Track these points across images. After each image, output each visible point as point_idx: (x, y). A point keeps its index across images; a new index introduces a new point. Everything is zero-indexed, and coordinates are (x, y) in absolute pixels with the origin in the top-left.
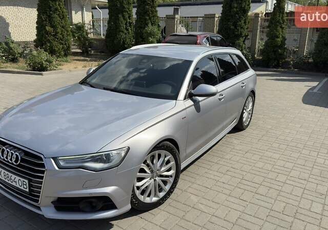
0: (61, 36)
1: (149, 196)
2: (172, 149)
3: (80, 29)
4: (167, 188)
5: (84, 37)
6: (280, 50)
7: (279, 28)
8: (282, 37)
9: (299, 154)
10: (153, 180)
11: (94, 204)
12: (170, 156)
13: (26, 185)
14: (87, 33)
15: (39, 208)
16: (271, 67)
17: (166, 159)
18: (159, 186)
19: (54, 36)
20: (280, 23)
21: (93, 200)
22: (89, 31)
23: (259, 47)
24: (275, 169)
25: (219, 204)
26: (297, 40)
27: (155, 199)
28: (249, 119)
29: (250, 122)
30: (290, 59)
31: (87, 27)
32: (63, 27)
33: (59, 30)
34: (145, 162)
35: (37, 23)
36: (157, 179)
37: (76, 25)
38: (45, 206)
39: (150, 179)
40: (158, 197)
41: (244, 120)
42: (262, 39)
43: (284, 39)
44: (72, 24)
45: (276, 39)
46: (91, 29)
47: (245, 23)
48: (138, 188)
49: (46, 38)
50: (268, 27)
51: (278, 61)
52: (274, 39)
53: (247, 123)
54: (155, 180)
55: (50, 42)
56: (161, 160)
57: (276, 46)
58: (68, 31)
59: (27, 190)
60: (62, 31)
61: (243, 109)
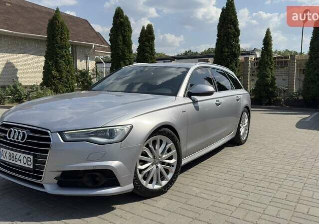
0: (66, 80)
1: (151, 182)
2: (173, 137)
3: (85, 75)
4: (170, 176)
5: (88, 82)
6: (270, 89)
7: (268, 69)
8: (272, 76)
9: (296, 161)
10: (154, 166)
11: (97, 179)
12: (171, 144)
13: (30, 161)
14: (90, 78)
15: (42, 186)
16: (264, 104)
17: (168, 146)
18: (161, 173)
19: (59, 79)
20: (269, 65)
21: (98, 174)
22: (92, 76)
23: (250, 87)
24: (274, 170)
25: (221, 193)
26: (286, 80)
27: (157, 187)
28: (246, 135)
29: (247, 138)
30: (281, 97)
31: (91, 73)
32: (68, 72)
33: (64, 74)
34: (147, 146)
35: (44, 68)
36: (159, 165)
37: (80, 71)
38: (47, 184)
39: (152, 165)
40: (160, 185)
41: (241, 134)
42: (253, 80)
43: (274, 79)
44: (76, 70)
45: (267, 78)
46: (94, 75)
47: (236, 65)
48: (141, 171)
49: (51, 81)
50: (258, 68)
51: (270, 99)
52: (264, 79)
53: (245, 138)
54: (157, 167)
55: (55, 85)
56: (163, 146)
57: (267, 85)
58: (72, 76)
59: (31, 167)
60: (67, 75)
61: (240, 123)
